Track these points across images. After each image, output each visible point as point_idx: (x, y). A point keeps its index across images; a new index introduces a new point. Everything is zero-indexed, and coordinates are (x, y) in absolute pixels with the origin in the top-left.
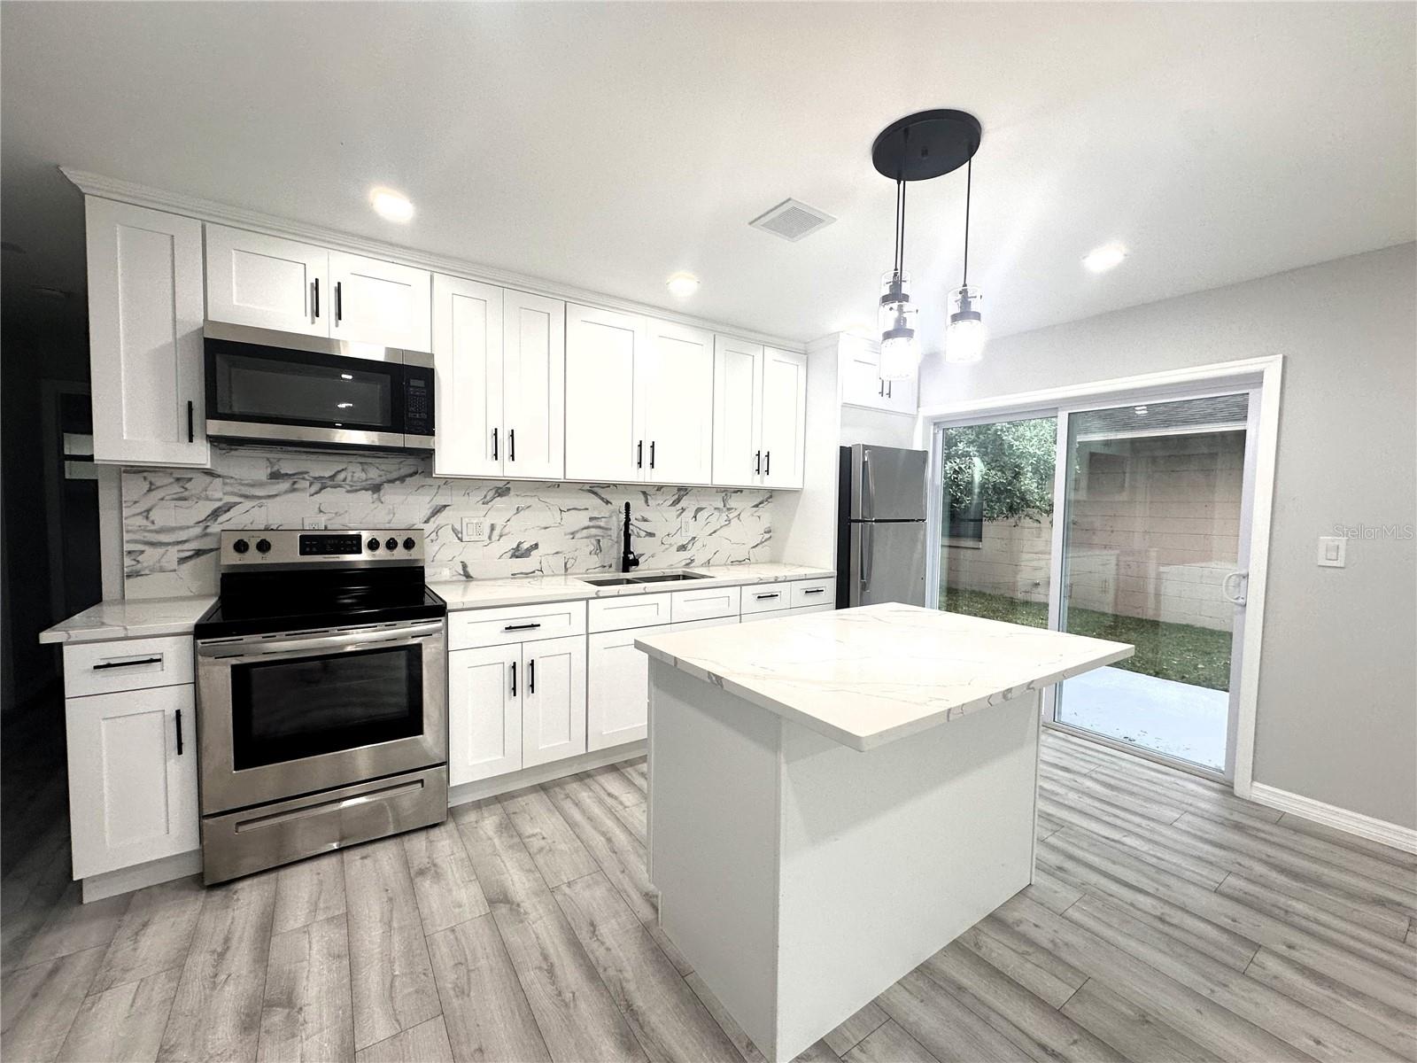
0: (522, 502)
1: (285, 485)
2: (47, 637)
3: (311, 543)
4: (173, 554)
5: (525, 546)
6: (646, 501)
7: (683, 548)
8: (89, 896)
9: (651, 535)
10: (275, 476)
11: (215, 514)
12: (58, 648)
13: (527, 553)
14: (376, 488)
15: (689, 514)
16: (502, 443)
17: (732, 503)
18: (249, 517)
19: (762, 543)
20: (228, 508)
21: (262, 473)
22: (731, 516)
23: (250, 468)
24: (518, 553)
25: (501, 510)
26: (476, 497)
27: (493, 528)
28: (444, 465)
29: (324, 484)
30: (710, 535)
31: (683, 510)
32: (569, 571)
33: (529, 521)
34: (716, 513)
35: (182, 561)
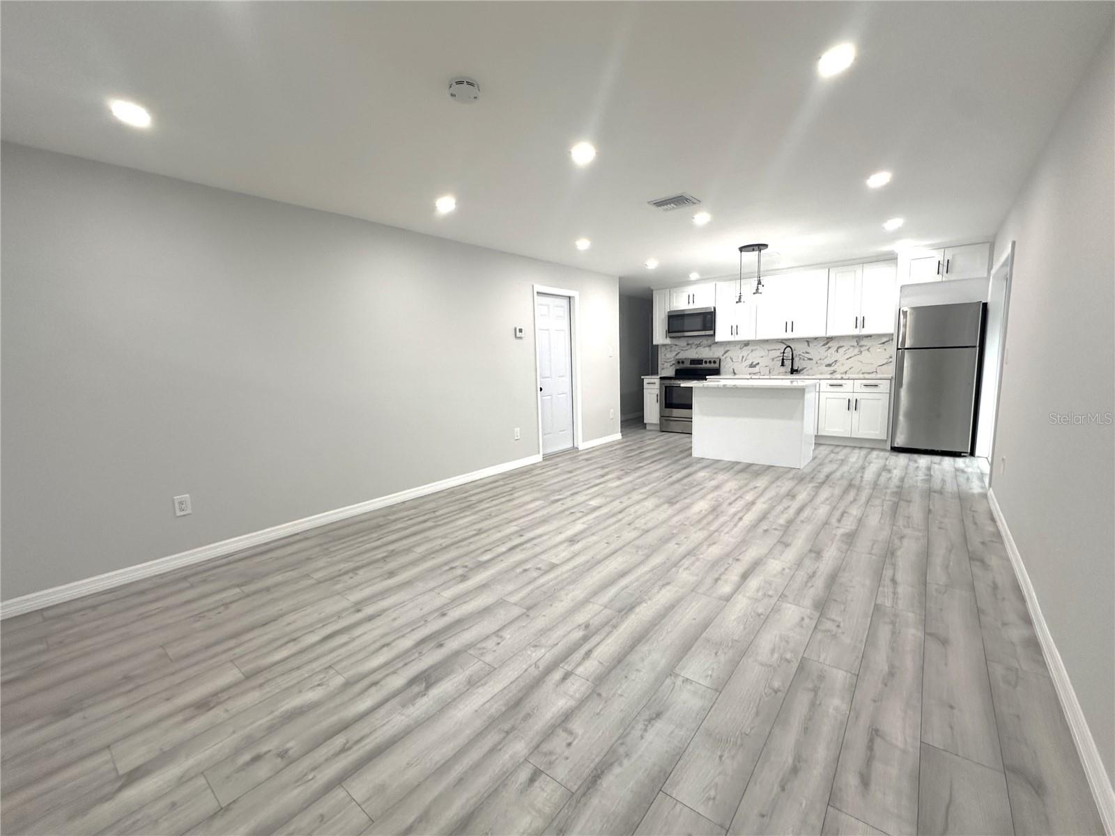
0: (754, 348)
1: (689, 347)
2: (642, 377)
3: (693, 361)
4: (669, 364)
5: (754, 364)
6: (808, 345)
7: (829, 365)
8: (648, 428)
9: (810, 359)
10: (688, 344)
11: (676, 355)
12: (643, 379)
13: (755, 366)
14: (710, 346)
15: (833, 350)
16: (734, 330)
17: (862, 343)
18: (682, 356)
19: (886, 363)
20: (679, 353)
21: (685, 344)
22: (862, 349)
23: (682, 343)
24: (752, 366)
25: (745, 352)
26: (738, 347)
27: (743, 357)
28: (718, 338)
29: (698, 345)
30: (847, 359)
31: (829, 348)
32: (771, 374)
33: (756, 355)
34: (852, 349)
35: (671, 366)
